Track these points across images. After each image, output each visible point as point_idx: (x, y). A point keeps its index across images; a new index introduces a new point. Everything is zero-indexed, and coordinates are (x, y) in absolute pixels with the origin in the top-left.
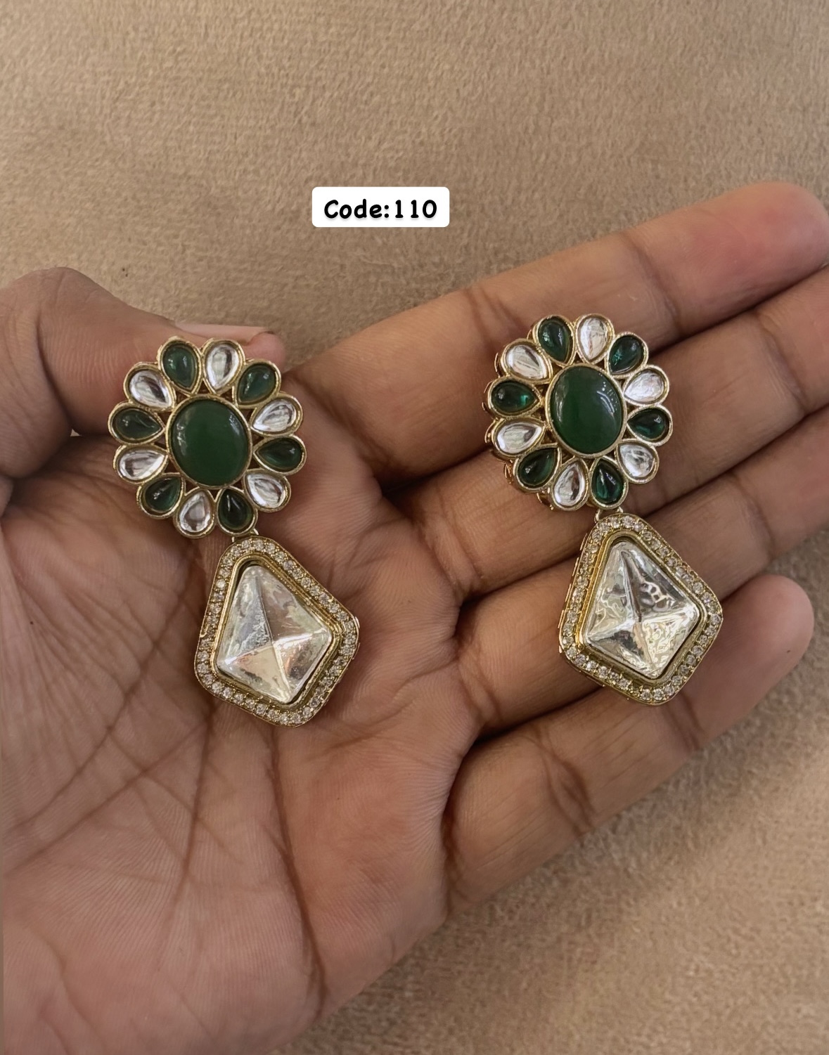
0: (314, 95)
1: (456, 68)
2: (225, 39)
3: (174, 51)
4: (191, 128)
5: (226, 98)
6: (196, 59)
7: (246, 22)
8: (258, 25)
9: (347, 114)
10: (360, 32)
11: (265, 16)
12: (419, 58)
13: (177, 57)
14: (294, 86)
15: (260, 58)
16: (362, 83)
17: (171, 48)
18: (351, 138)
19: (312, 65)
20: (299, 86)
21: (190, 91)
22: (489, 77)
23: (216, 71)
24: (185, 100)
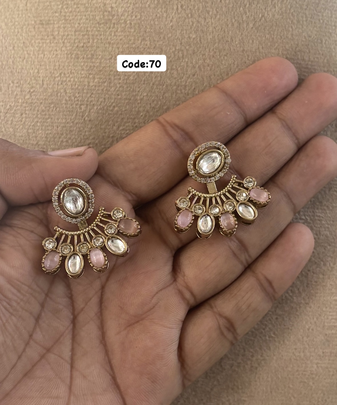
0: (90, 108)
1: (149, 94)
2: (51, 85)
3: (30, 91)
4: (39, 124)
5: (52, 111)
6: (39, 94)
7: (59, 78)
8: (65, 79)
9: (104, 116)
10: (108, 82)
11: (67, 75)
12: (133, 91)
13: (31, 94)
14: (81, 105)
15: (66, 93)
16: (109, 103)
17: (28, 90)
18: (106, 126)
19: (89, 95)
20: (83, 105)
21: (37, 108)
22: (163, 98)
23: (48, 100)
24: (35, 112)
